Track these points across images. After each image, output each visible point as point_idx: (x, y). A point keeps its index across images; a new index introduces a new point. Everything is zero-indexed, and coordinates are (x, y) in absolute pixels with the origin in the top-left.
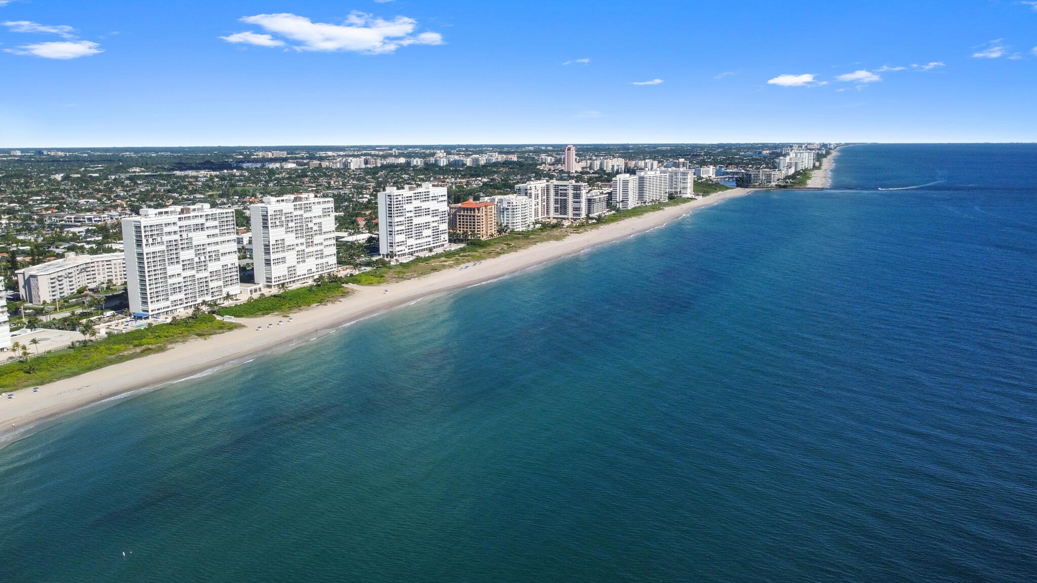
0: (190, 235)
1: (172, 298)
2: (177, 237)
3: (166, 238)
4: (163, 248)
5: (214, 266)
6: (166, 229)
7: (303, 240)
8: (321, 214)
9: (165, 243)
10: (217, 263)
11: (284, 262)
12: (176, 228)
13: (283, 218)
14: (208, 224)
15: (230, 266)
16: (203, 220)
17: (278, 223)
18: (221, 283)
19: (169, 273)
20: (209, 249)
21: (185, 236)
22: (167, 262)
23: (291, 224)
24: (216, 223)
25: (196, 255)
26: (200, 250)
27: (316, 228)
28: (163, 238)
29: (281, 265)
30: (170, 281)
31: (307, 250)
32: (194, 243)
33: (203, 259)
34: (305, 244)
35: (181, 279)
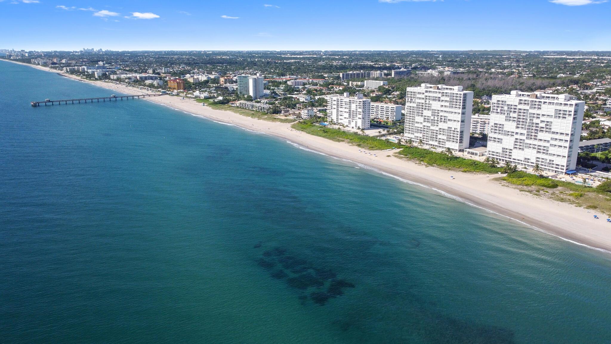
0: (431, 102)
1: (416, 134)
2: (423, 101)
3: (417, 101)
4: (415, 105)
5: (442, 125)
6: (418, 96)
7: (525, 132)
8: (553, 114)
9: (416, 103)
10: (445, 124)
11: (501, 143)
12: (423, 96)
13: (506, 108)
14: (442, 98)
15: (453, 129)
16: (440, 95)
17: (499, 111)
18: (445, 137)
19: (416, 120)
20: (441, 114)
21: (427, 102)
22: (416, 114)
23: (512, 115)
24: (448, 99)
25: (432, 115)
26: (435, 113)
27: (543, 125)
28: (416, 100)
29: (499, 144)
30: (416, 125)
31: (527, 141)
32: (433, 108)
33: (436, 119)
34: (526, 135)
35: (421, 126)
